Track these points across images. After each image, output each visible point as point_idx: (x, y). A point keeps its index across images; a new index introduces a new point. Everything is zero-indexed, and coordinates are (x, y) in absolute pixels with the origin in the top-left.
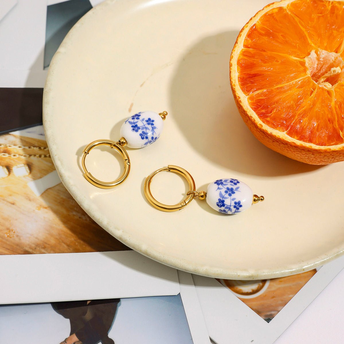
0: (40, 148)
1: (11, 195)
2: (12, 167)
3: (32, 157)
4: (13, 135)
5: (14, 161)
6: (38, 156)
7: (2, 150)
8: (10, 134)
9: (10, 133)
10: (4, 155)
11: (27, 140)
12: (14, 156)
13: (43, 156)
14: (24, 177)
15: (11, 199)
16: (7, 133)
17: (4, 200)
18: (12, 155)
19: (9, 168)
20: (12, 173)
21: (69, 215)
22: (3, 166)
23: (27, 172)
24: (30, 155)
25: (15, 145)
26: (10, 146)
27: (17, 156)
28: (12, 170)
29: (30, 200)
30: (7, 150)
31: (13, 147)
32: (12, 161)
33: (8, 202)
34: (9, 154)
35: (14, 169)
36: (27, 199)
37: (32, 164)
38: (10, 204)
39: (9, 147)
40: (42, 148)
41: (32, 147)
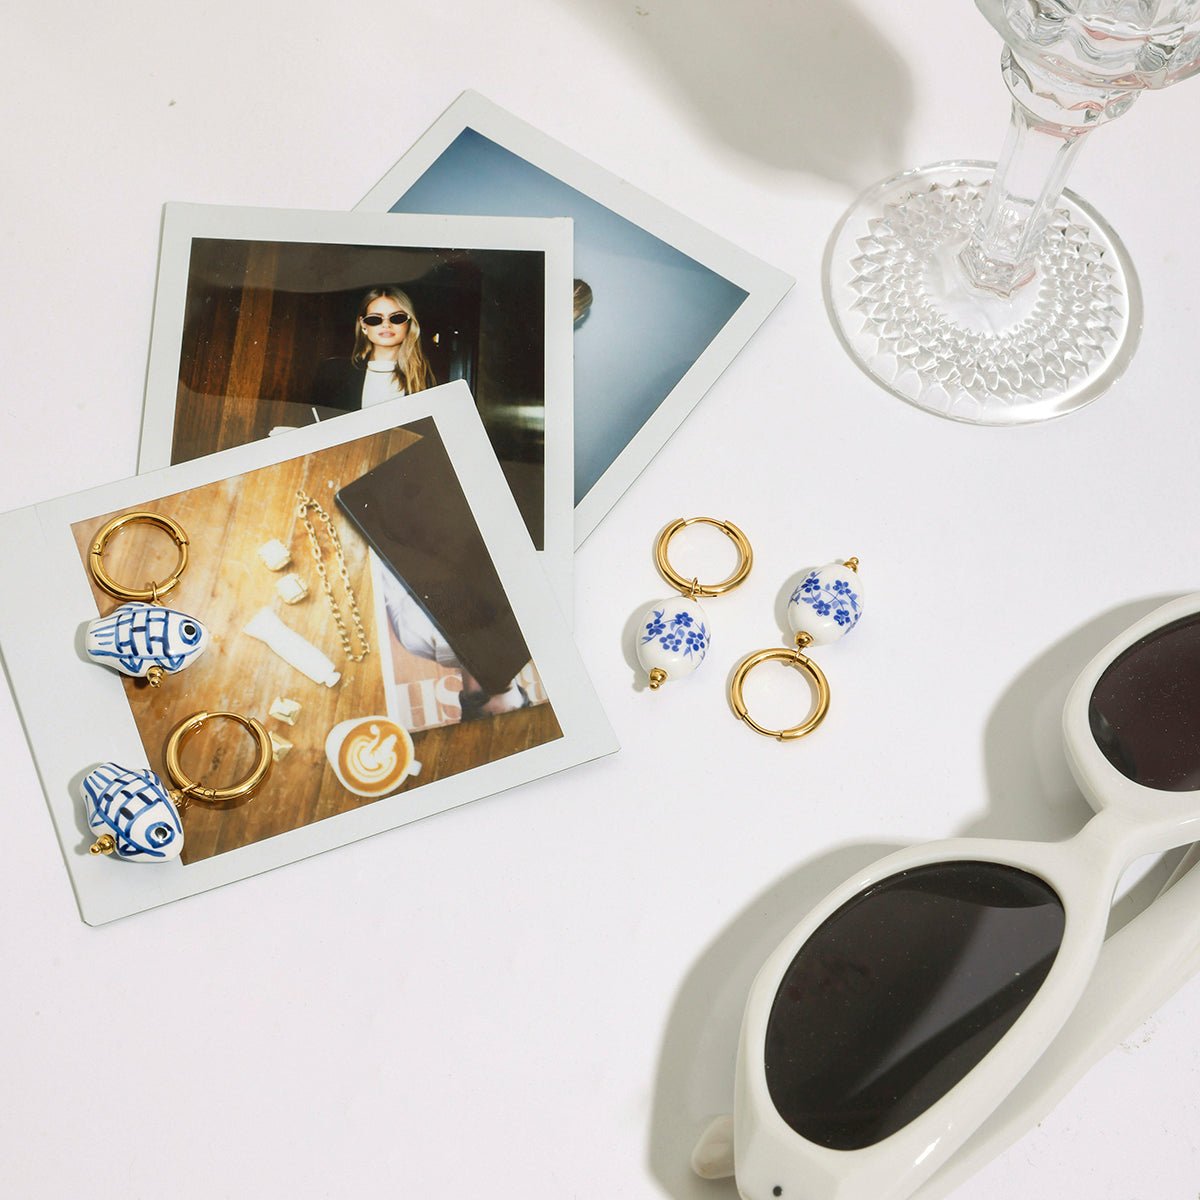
0: (354, 606)
1: (231, 586)
2: (293, 571)
3: (330, 598)
4: (368, 553)
5: (309, 571)
6: (335, 606)
7: (326, 545)
8: (367, 548)
9: (370, 548)
10: (317, 551)
11: (364, 579)
12: (321, 568)
13: (337, 616)
14: (280, 597)
15: (222, 588)
16: (368, 543)
17: (217, 578)
18: (322, 565)
19: (290, 566)
20: (281, 574)
21: (218, 694)
22: (290, 556)
23: (292, 599)
24: (331, 594)
25: (345, 563)
26: (340, 555)
27: (322, 574)
28: (288, 573)
29: (231, 620)
30: (329, 553)
31: (341, 561)
32: (307, 568)
33: (215, 586)
34: (321, 559)
35: (291, 576)
36: (232, 614)
37: (314, 601)
38: (210, 589)
39: (337, 554)
40: (356, 610)
41: (352, 592)
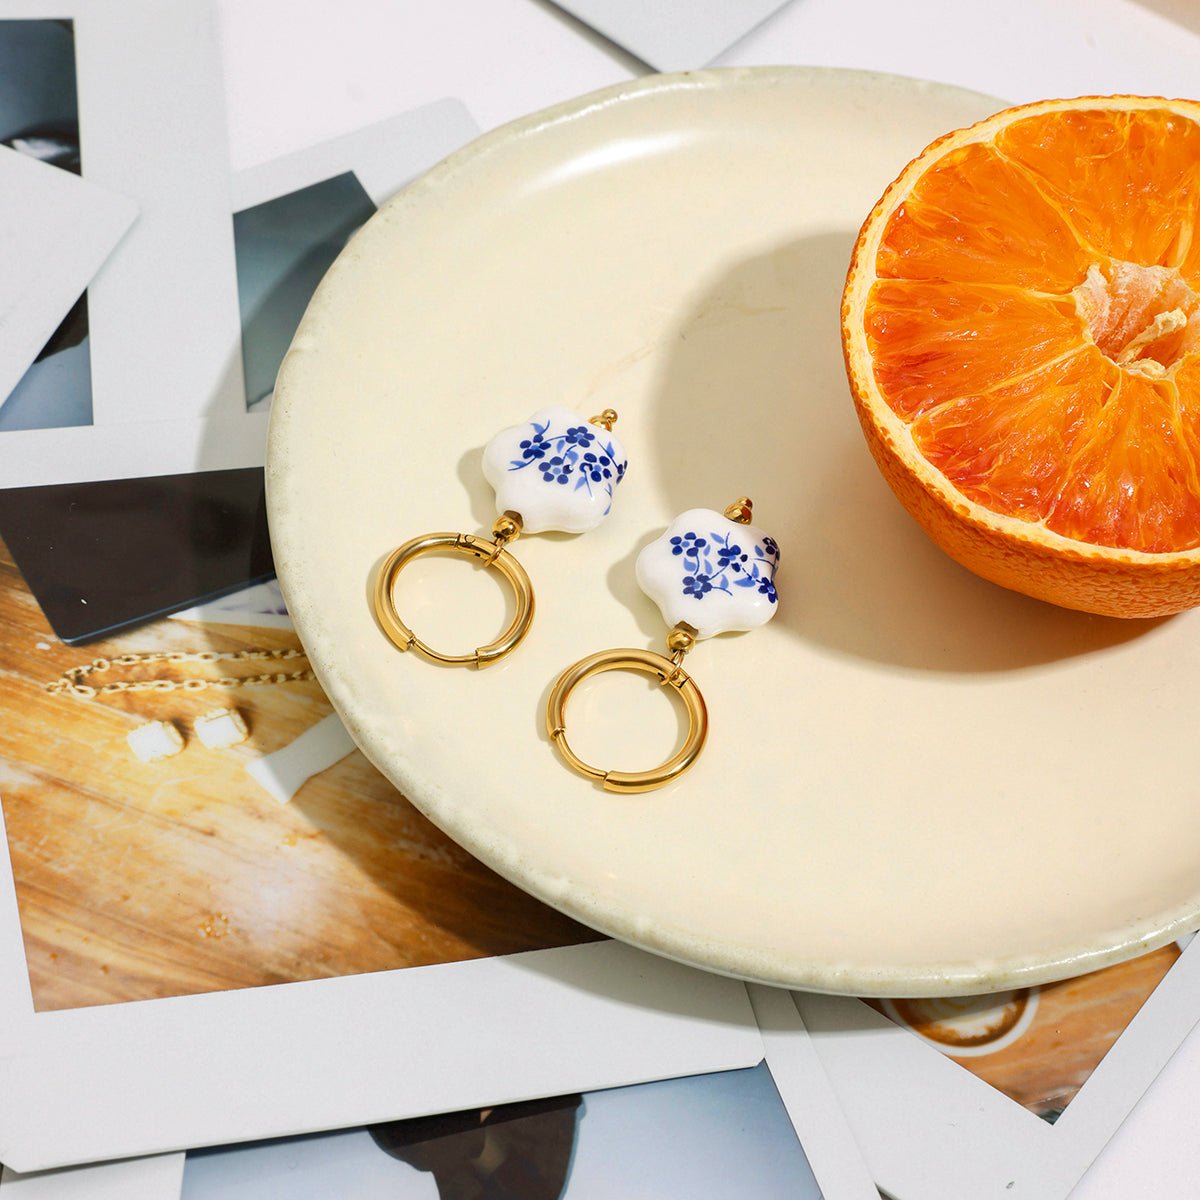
0: (269, 654)
1: (199, 808)
2: (191, 722)
3: (249, 684)
4: (179, 621)
5: (195, 701)
6: (265, 678)
7: (153, 672)
8: (171, 620)
9: (171, 617)
10: (162, 686)
11: (225, 634)
12: (194, 685)
13: (281, 678)
14: (233, 746)
15: (201, 820)
16: (162, 618)
17: (180, 824)
18: (186, 683)
19: (182, 727)
20: (192, 740)
21: (388, 852)
22: (162, 721)
23: (241, 731)
24: (243, 680)
25: (191, 652)
26: (175, 657)
27: (203, 685)
28: (192, 729)
29: (260, 817)
30: (168, 669)
31: (186, 658)
32: (189, 704)
33: (192, 828)
34: (177, 682)
35: (199, 726)
36: (251, 814)
37: (251, 705)
38: (201, 837)
39: (172, 661)
40: (276, 653)
41: (244, 653)
